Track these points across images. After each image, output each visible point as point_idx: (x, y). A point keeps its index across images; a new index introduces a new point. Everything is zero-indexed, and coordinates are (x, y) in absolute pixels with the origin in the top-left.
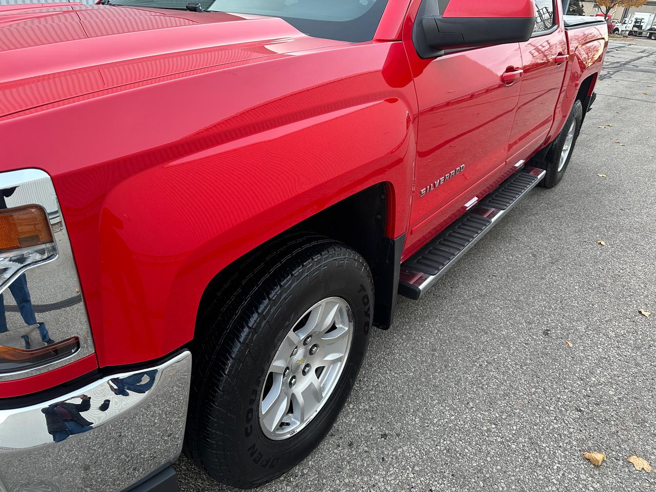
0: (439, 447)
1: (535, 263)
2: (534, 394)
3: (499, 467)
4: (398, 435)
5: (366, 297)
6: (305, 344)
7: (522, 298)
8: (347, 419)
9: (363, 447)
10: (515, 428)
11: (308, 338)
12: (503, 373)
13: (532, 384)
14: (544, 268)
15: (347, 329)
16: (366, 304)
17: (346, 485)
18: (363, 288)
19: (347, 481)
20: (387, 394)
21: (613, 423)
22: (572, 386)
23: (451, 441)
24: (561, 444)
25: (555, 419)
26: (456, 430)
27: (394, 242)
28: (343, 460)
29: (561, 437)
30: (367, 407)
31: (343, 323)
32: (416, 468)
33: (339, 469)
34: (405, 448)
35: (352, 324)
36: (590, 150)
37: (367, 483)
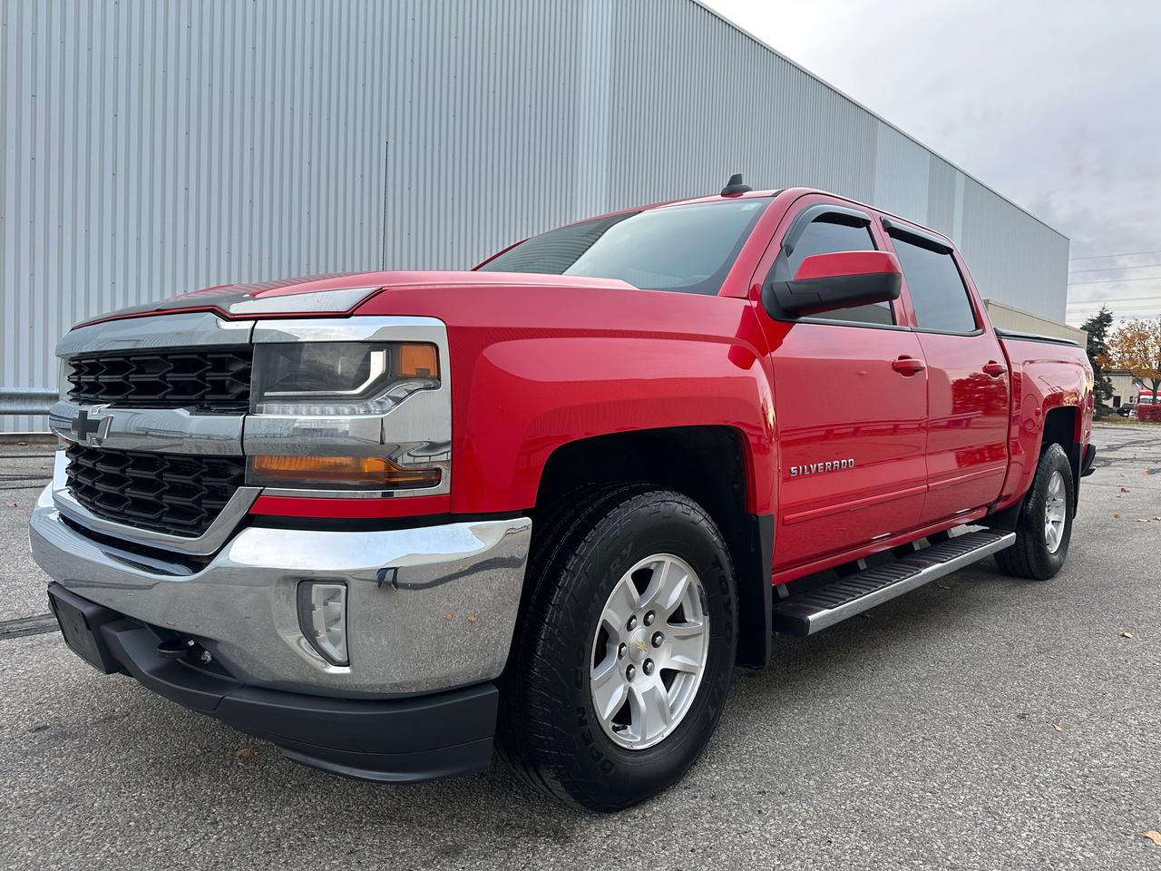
0: (843, 807)
1: (1010, 651)
2: (996, 769)
3: (934, 829)
4: (783, 793)
5: (723, 579)
6: (646, 623)
7: (985, 683)
8: (708, 775)
9: (730, 799)
10: (963, 797)
11: (649, 614)
12: (948, 750)
13: (994, 762)
14: (1026, 656)
15: (701, 624)
16: (726, 591)
17: (706, 829)
18: (717, 563)
19: (707, 826)
20: (768, 759)
21: (1123, 802)
22: (1059, 766)
23: (862, 803)
24: (1035, 815)
25: (1028, 793)
26: (870, 794)
27: (757, 517)
28: (702, 809)
29: (1035, 808)
30: (738, 768)
31: (695, 615)
32: (808, 822)
33: (695, 816)
34: (792, 805)
35: (707, 618)
36: (1119, 544)
37: (736, 829)
